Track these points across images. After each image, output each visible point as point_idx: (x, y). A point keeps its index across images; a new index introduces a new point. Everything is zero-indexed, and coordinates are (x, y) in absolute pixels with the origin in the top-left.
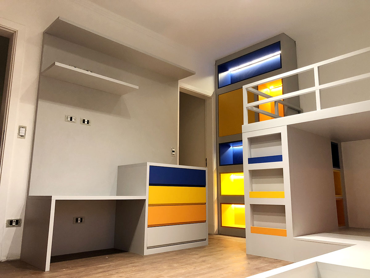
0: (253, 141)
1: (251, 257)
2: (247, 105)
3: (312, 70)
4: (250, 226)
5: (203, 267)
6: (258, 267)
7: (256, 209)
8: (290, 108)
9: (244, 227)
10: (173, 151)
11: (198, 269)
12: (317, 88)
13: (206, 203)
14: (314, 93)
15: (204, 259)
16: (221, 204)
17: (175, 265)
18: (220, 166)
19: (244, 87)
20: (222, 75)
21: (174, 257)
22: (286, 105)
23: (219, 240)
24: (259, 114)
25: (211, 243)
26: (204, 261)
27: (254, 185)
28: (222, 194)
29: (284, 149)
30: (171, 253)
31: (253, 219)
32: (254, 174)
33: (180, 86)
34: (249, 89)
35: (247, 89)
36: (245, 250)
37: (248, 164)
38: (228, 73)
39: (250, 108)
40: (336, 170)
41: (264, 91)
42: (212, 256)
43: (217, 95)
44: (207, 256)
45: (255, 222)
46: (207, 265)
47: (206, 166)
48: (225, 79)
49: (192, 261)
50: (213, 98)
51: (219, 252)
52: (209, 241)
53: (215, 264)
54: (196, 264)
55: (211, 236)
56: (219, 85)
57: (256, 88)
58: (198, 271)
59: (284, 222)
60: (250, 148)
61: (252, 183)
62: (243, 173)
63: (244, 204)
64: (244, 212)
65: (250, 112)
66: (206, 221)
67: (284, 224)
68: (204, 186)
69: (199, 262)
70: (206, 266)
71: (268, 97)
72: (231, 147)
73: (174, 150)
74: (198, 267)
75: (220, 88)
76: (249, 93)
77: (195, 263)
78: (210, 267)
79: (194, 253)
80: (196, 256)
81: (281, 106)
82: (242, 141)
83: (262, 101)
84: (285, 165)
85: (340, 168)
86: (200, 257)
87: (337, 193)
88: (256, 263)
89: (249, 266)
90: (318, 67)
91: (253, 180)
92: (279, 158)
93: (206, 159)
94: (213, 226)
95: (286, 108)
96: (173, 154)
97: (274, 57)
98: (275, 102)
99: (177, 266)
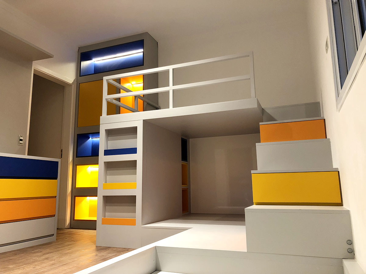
0: (111, 133)
1: (99, 249)
2: (106, 97)
3: (168, 71)
4: (101, 217)
5: (44, 265)
6: (105, 258)
7: (109, 200)
8: (148, 104)
9: (95, 219)
10: (21, 140)
11: (38, 267)
12: (171, 88)
13: (56, 196)
14: (168, 92)
15: (47, 256)
16: (75, 197)
17: (11, 266)
18: (76, 157)
19: (105, 78)
20: (85, 64)
21: (11, 258)
22: (146, 102)
23: (70, 234)
24: (120, 107)
25: (59, 239)
26: (47, 259)
27: (108, 177)
28: (76, 187)
29: (139, 142)
30: (8, 254)
31: (105, 211)
32: (109, 166)
33: (34, 68)
34: (109, 81)
35: (107, 80)
36: (94, 242)
37: (104, 155)
38: (92, 63)
39: (109, 100)
40: (184, 163)
41: (126, 85)
42: (57, 252)
43: (78, 83)
44: (52, 253)
45: (107, 214)
46: (50, 263)
47: (62, 158)
48: (88, 68)
49: (33, 260)
50: (73, 86)
51: (66, 247)
52: (57, 237)
53: (60, 260)
54: (37, 263)
55: (60, 231)
56: (80, 73)
57: (119, 81)
58: (38, 270)
59: (134, 211)
60: (107, 140)
61: (106, 174)
62: (98, 165)
63: (97, 196)
64: (96, 203)
65: (109, 104)
66: (55, 215)
67: (133, 214)
68: (55, 178)
69: (40, 261)
70: (48, 264)
71: (127, 91)
72: (90, 139)
73: (21, 138)
74: (38, 266)
75: (81, 76)
76: (109, 85)
77: (36, 261)
78: (53, 264)
79: (37, 250)
80: (39, 254)
81: (140, 102)
82: (99, 133)
83: (123, 94)
84: (138, 157)
85: (187, 161)
86: (43, 255)
87: (183, 183)
88: (104, 253)
89: (97, 258)
90: (173, 69)
91: (108, 171)
92: (133, 151)
93: (62, 149)
94: (65, 220)
95: (145, 103)
96: (21, 143)
97: (137, 54)
98: (135, 97)
99: (13, 267)
